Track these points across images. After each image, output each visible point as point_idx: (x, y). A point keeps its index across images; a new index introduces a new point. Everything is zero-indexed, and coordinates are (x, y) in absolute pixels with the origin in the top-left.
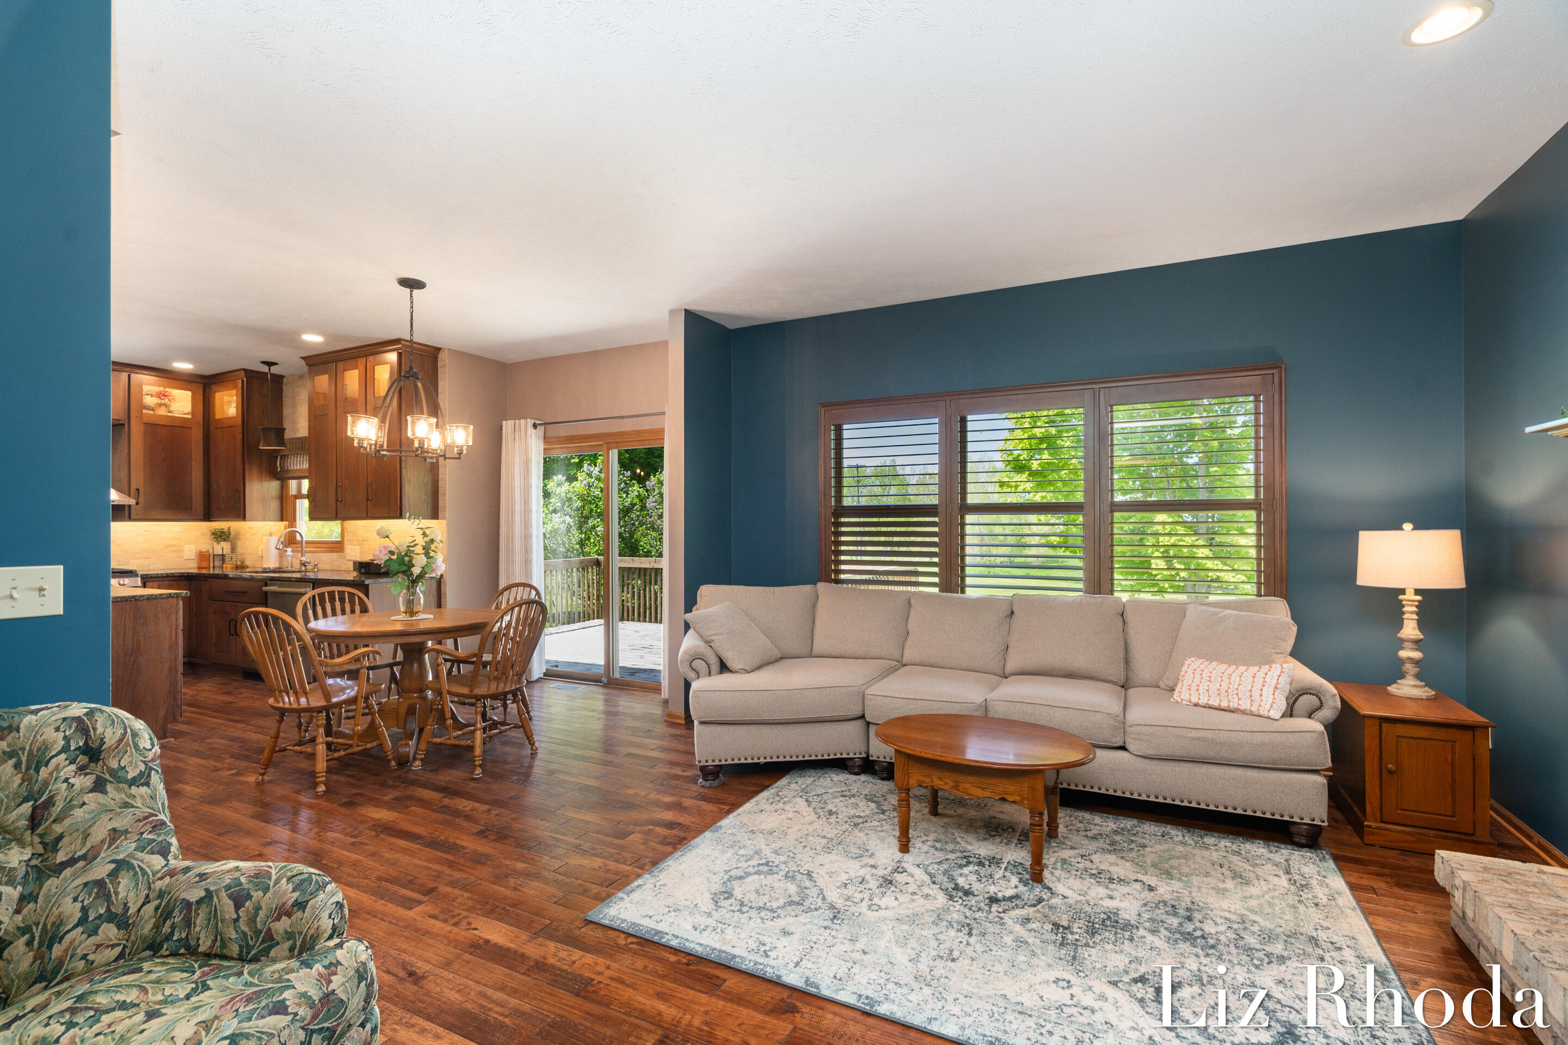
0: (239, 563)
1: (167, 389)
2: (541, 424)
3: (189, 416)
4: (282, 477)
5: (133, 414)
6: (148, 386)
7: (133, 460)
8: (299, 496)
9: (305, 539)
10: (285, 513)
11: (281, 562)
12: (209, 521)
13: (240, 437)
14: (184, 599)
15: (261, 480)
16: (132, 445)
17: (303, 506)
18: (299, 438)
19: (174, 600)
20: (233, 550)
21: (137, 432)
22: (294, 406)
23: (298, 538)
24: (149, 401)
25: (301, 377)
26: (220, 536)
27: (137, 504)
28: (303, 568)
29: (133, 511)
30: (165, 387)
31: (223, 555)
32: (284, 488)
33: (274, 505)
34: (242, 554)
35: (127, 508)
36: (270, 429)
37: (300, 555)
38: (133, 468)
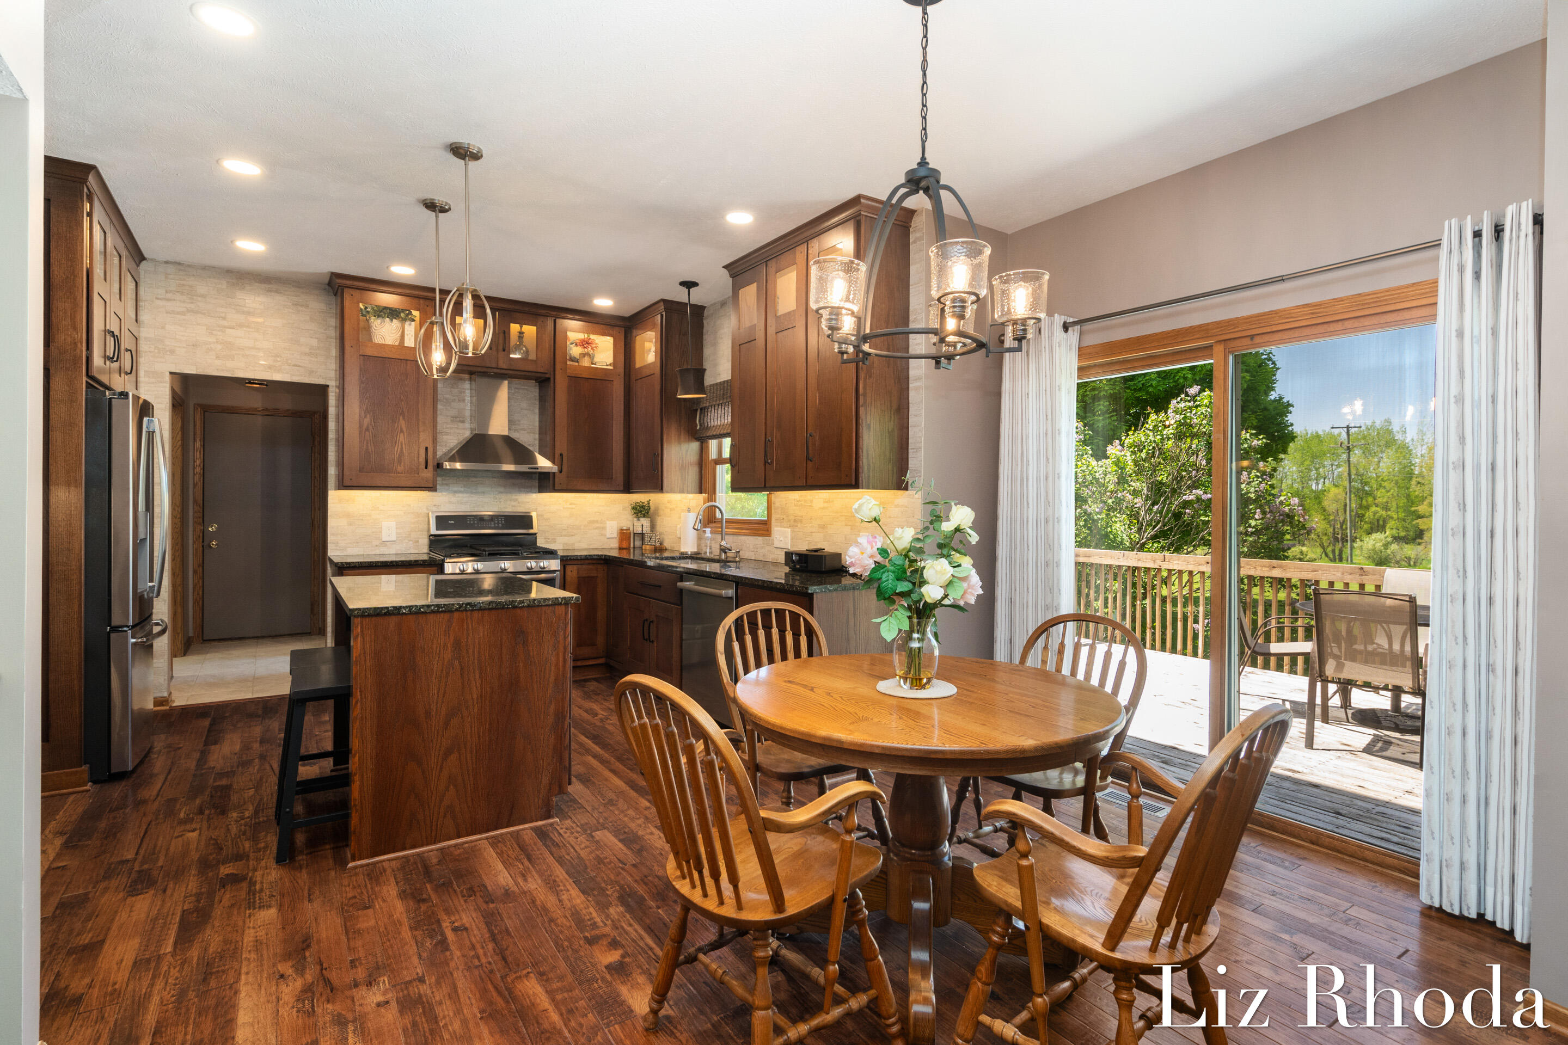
0: (658, 544)
1: (592, 337)
2: (1075, 323)
3: (611, 368)
4: (701, 436)
5: (558, 366)
6: (573, 330)
7: (557, 420)
8: (720, 461)
9: (725, 517)
10: (705, 485)
11: (699, 546)
12: (629, 492)
13: (659, 387)
14: (577, 606)
15: (680, 443)
16: (557, 402)
17: (724, 475)
18: (721, 383)
19: (562, 608)
20: (653, 527)
21: (561, 384)
22: (715, 344)
23: (718, 515)
24: (575, 351)
25: (723, 304)
26: (641, 511)
27: (561, 472)
28: (723, 556)
29: (557, 480)
30: (589, 333)
31: (642, 534)
32: (703, 451)
33: (692, 474)
34: (661, 534)
35: (551, 476)
36: (687, 370)
37: (719, 537)
38: (557, 429)
